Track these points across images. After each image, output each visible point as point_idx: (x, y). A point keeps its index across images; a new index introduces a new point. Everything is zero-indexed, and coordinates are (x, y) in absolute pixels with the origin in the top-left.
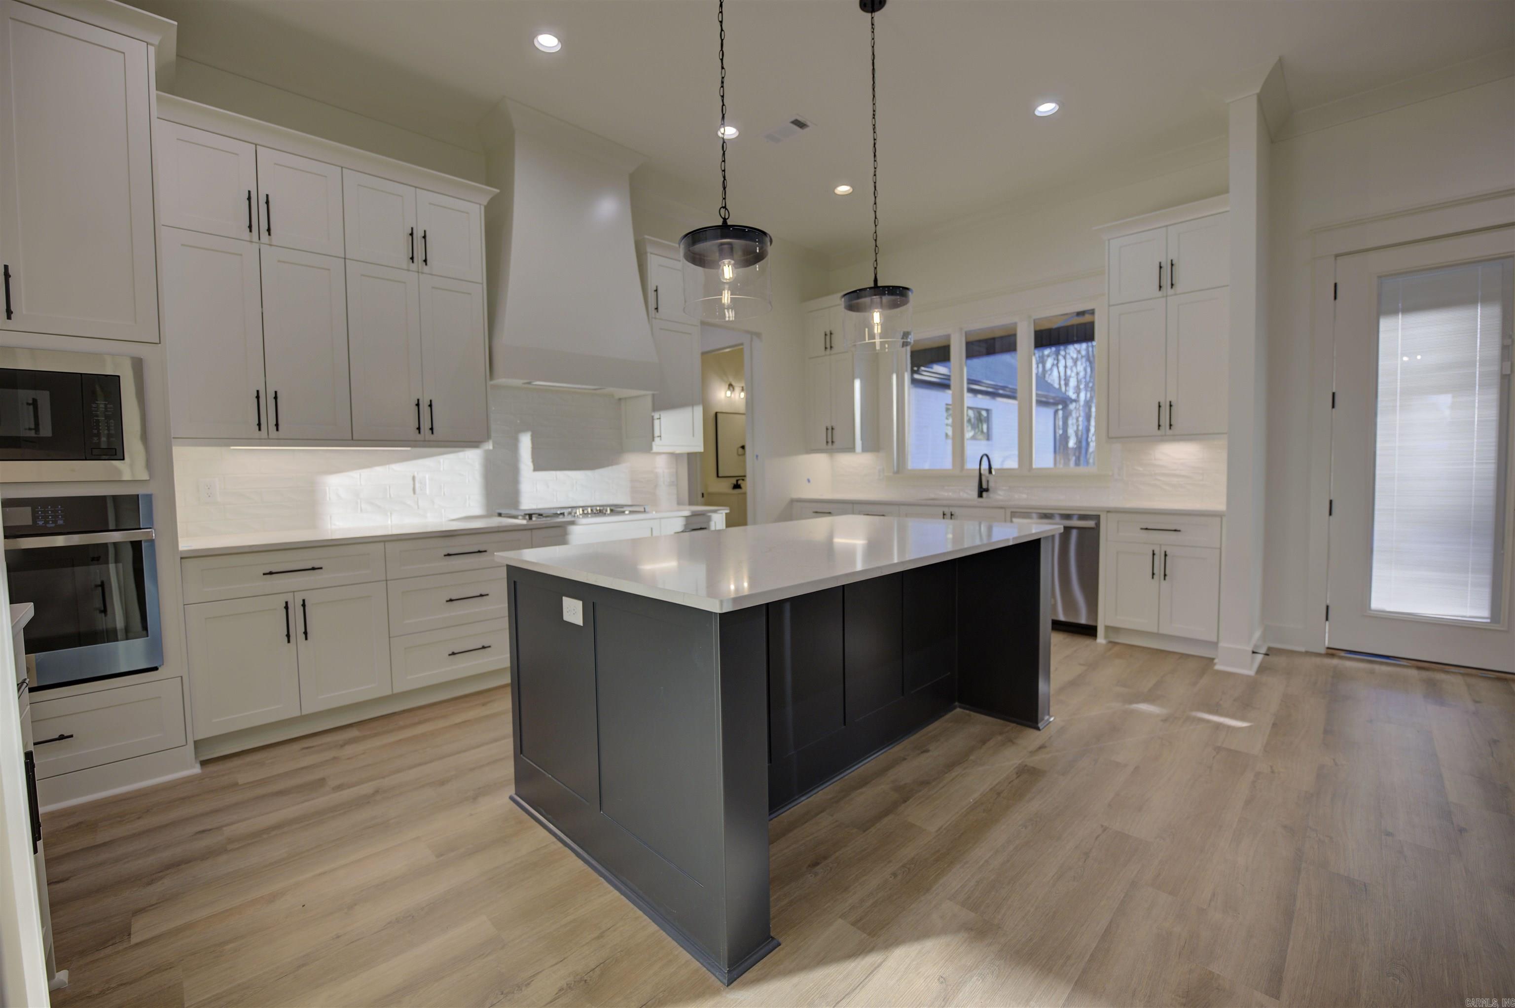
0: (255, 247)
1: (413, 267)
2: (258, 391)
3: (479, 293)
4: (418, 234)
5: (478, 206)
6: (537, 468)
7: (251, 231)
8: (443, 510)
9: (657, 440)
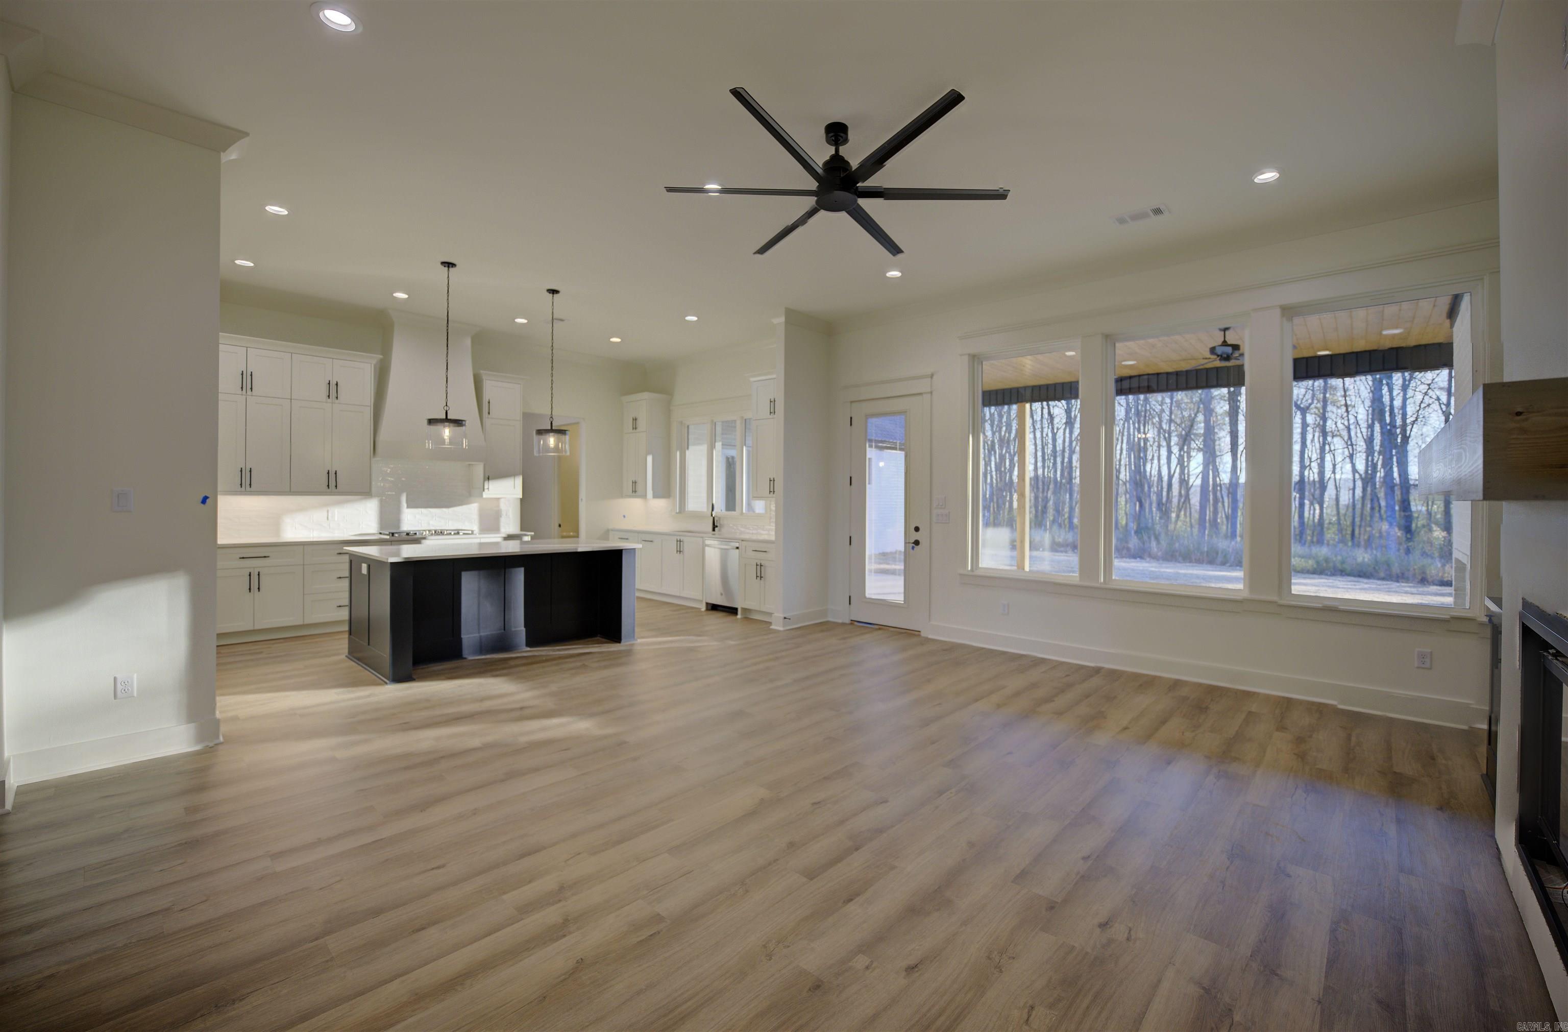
0: (244, 397)
1: (329, 400)
2: (241, 469)
3: (368, 413)
4: (333, 383)
5: (370, 365)
6: (408, 507)
7: (242, 390)
8: (345, 530)
9: (486, 491)
